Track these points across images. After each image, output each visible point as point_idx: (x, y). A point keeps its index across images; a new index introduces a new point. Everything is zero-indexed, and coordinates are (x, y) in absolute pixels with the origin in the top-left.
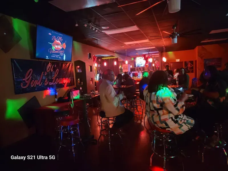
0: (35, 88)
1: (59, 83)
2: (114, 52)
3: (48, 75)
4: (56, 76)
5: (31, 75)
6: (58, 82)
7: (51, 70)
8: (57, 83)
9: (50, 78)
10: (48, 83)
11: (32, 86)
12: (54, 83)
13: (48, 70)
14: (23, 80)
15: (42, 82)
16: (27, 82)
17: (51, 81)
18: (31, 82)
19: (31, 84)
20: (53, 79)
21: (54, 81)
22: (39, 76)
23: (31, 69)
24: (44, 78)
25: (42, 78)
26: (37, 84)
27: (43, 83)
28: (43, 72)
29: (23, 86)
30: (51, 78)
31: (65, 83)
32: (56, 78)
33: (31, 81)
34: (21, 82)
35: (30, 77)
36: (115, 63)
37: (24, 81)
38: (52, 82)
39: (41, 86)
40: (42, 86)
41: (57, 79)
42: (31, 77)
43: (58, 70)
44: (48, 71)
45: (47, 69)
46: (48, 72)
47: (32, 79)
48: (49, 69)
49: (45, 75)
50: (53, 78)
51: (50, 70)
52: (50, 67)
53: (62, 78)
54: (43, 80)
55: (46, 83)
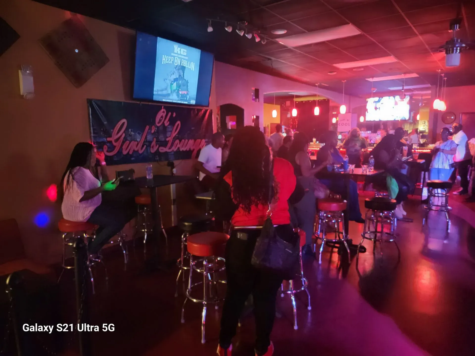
0: (132, 156)
1: (181, 150)
2: (316, 86)
3: (157, 133)
4: (174, 135)
5: (124, 132)
6: (179, 148)
7: (165, 122)
8: (175, 150)
9: (162, 138)
10: (158, 149)
11: (125, 152)
12: (170, 149)
13: (159, 123)
14: (109, 139)
15: (145, 146)
16: (114, 144)
17: (164, 144)
18: (122, 145)
19: (122, 149)
20: (169, 141)
21: (169, 145)
22: (139, 133)
23: (124, 120)
24: (149, 138)
25: (146, 138)
26: (134, 150)
27: (146, 148)
28: (147, 127)
29: (107, 151)
30: (163, 140)
31: (194, 150)
32: (175, 139)
33: (124, 142)
34: (104, 143)
35: (122, 134)
36: (317, 111)
37: (110, 142)
38: (165, 147)
39: (143, 153)
40: (145, 153)
41: (177, 141)
42: (124, 134)
43: (179, 122)
44: (158, 125)
45: (157, 120)
46: (158, 127)
47: (125, 139)
48: (160, 121)
49: (153, 131)
50: (167, 139)
51: (163, 123)
52: (162, 117)
53: (187, 140)
54: (147, 141)
55: (153, 147)
